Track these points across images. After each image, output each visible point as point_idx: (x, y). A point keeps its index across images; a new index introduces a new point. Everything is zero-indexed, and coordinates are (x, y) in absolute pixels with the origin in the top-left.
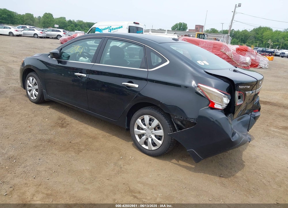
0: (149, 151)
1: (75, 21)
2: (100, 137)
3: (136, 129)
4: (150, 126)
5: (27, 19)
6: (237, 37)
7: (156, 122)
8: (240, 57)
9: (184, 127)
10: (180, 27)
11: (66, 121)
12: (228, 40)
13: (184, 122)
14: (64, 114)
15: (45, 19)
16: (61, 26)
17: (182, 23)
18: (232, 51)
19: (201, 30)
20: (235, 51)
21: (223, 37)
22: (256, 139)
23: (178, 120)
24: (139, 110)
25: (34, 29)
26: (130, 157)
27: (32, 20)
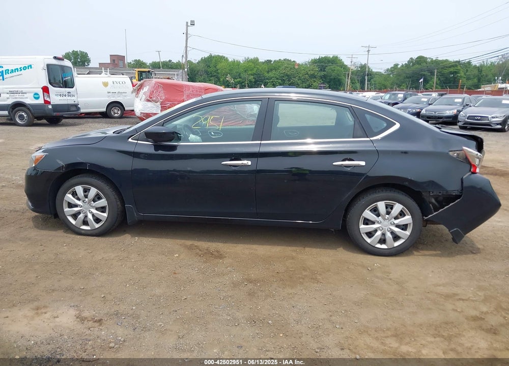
3: (362, 226)
10: (76, 58)
19: (121, 63)
21: (177, 75)
23: (433, 197)
26: (376, 265)
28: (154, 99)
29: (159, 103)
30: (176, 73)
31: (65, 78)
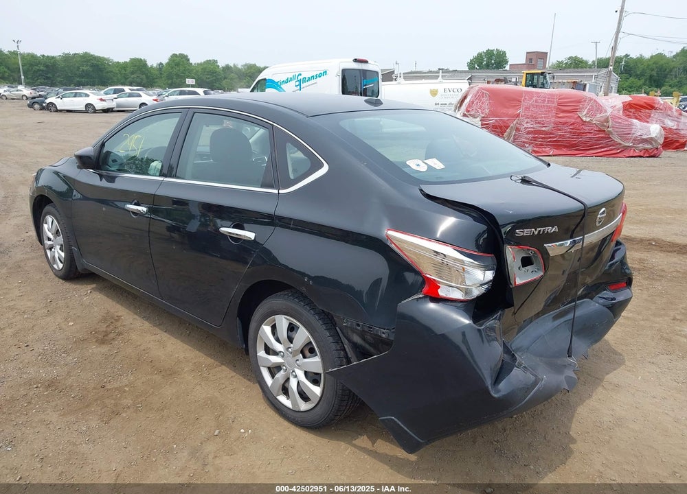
0: (295, 414)
1: (239, 66)
2: (186, 369)
3: (261, 353)
4: (292, 345)
5: (133, 71)
6: (638, 73)
7: (303, 335)
8: (632, 124)
9: (372, 350)
10: (490, 59)
11: (119, 324)
12: (609, 82)
13: (369, 337)
14: (122, 305)
15: (172, 68)
16: (207, 80)
17: (492, 51)
18: (609, 110)
19: (540, 62)
20: (621, 112)
21: (596, 77)
22: (627, 363)
23: (354, 332)
24: (265, 301)
25: (140, 93)
26: (242, 431)
27: (143, 73)
28: (473, 113)
29: (478, 119)
30: (594, 74)
31: (365, 85)
